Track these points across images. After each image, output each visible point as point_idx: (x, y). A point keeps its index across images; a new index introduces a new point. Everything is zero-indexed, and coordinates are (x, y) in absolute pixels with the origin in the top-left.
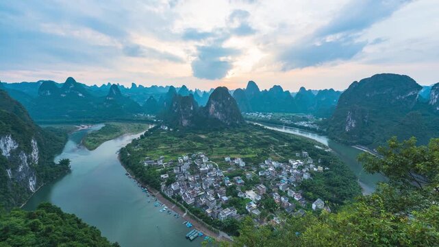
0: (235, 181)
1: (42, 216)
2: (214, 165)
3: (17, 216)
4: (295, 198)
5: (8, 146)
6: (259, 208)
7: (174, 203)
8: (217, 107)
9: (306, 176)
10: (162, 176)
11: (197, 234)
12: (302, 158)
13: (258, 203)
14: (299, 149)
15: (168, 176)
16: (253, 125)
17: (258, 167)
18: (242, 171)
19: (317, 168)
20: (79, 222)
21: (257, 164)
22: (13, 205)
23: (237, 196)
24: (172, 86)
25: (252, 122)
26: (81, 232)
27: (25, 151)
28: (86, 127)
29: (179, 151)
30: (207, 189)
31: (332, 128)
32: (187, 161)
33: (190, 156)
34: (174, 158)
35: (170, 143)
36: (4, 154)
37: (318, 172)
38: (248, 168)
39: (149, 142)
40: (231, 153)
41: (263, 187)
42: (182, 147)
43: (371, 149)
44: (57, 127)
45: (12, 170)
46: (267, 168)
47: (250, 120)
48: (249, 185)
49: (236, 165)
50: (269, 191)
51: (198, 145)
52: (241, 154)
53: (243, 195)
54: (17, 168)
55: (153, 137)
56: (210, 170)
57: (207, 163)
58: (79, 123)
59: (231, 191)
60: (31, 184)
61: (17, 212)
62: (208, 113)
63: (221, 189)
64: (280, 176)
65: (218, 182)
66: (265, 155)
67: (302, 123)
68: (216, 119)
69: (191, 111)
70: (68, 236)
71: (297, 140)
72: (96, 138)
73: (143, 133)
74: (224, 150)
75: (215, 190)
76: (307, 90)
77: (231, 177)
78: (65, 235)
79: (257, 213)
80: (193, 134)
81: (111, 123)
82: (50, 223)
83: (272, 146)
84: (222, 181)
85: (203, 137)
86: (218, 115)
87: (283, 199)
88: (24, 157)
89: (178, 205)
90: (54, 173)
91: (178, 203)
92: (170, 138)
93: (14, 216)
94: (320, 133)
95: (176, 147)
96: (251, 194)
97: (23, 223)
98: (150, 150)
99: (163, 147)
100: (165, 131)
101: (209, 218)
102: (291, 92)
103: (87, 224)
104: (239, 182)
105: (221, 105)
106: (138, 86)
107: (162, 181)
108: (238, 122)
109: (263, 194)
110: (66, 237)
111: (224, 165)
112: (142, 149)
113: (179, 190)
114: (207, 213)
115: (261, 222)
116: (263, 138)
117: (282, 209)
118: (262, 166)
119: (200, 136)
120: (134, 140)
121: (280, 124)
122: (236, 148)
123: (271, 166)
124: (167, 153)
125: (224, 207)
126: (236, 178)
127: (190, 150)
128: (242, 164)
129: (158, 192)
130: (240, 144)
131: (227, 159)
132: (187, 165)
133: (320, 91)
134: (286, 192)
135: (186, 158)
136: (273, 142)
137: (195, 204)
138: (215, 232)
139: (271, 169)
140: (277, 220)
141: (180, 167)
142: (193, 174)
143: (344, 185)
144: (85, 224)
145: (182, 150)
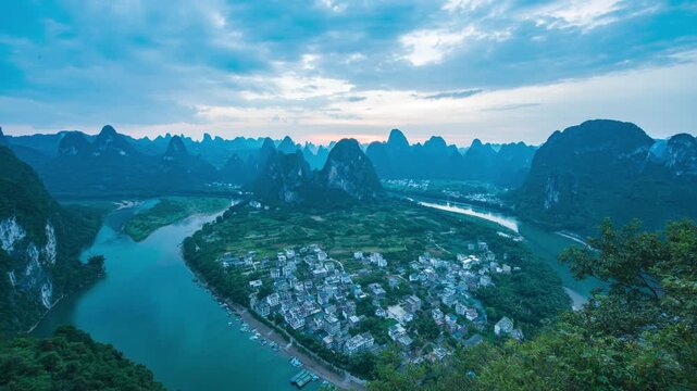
0: (371, 291)
1: (62, 347)
2: (335, 264)
3: (24, 346)
4: (468, 317)
5: (11, 236)
6: (410, 334)
7: (271, 327)
8: (341, 171)
9: (485, 281)
10: (252, 283)
11: (308, 378)
12: (477, 253)
13: (407, 325)
14: (473, 239)
15: (260, 283)
16: (398, 199)
17: (408, 268)
18: (383, 274)
19: (501, 267)
20: (118, 356)
21: (405, 263)
22: (18, 328)
23: (373, 315)
24: (268, 138)
25: (398, 196)
26: (122, 373)
27: (36, 243)
28: (130, 204)
29: (279, 242)
30: (325, 303)
31: (523, 204)
32: (292, 259)
33: (296, 250)
34: (272, 254)
35: (264, 229)
36: (4, 247)
37: (503, 275)
38: (391, 270)
39: (231, 228)
40: (362, 246)
41: (417, 299)
42: (284, 235)
43: (583, 237)
44: (86, 204)
45: (16, 272)
46: (422, 269)
47: (395, 191)
48: (393, 297)
49: (372, 264)
50: (426, 306)
51: (311, 233)
52: (380, 247)
53: (383, 314)
54: (24, 269)
55: (234, 220)
56: (330, 273)
57: (325, 262)
58: (119, 198)
59: (364, 307)
60: (44, 295)
61: (23, 339)
62: (327, 180)
63: (349, 304)
64: (444, 282)
65: (343, 292)
66: (419, 248)
67: (478, 197)
68: (340, 190)
69: (299, 179)
70: (102, 379)
71: (469, 223)
72: (146, 223)
73: (221, 214)
74: (352, 240)
75: (338, 305)
76: (484, 143)
77: (364, 285)
78: (97, 379)
79: (406, 341)
80: (301, 215)
81: (170, 198)
82: (74, 358)
83: (431, 233)
84: (349, 290)
85: (318, 219)
86: (343, 184)
87: (448, 318)
88: (34, 252)
89: (277, 331)
90: (77, 277)
91: (278, 326)
92: (263, 221)
93: (19, 346)
94: (506, 213)
95: (274, 236)
96: (396, 312)
97: (31, 357)
98: (232, 241)
99: (253, 236)
100: (255, 209)
101: (329, 352)
102: (458, 147)
104: (377, 293)
105: (347, 168)
106: (213, 138)
107: (252, 292)
108: (374, 195)
109: (417, 312)
110: (99, 382)
111: (353, 265)
112: (218, 239)
113: (279, 307)
114: (325, 344)
115: (414, 356)
116: (416, 220)
117: (446, 334)
118: (414, 266)
119: (313, 217)
120: (206, 225)
121: (442, 199)
122: (372, 238)
123: (428, 266)
124: (259, 246)
125: (353, 333)
126: (372, 286)
127: (298, 241)
128: (382, 263)
129: (245, 310)
130: (379, 231)
131: (358, 255)
132: (292, 265)
133: (504, 145)
134: (454, 306)
135: (290, 253)
136: (433, 228)
137: (306, 328)
138: (339, 374)
139: (428, 271)
140: (438, 352)
141: (281, 268)
142: (302, 279)
143: (543, 294)
144: (128, 361)
145: (284, 240)
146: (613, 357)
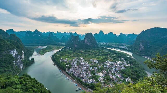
0: (94, 69)
1: (24, 78)
2: (86, 62)
4: (118, 76)
5: (15, 53)
6: (104, 80)
8: (88, 40)
9: (123, 68)
10: (67, 66)
11: (79, 89)
12: (121, 61)
13: (103, 78)
14: (120, 57)
15: (69, 66)
16: (101, 47)
17: (103, 64)
18: (97, 65)
19: (127, 65)
20: (36, 81)
21: (103, 62)
22: (15, 74)
23: (95, 75)
24: (71, 33)
25: (101, 46)
26: (37, 85)
27: (20, 55)
28: (41, 47)
29: (73, 56)
30: (83, 71)
31: (133, 49)
32: (76, 60)
33: (77, 58)
34: (71, 59)
35: (70, 53)
36: (13, 56)
37: (128, 67)
38: (99, 64)
39: (62, 53)
40: (93, 58)
41: (106, 71)
42: (74, 55)
43: (151, 58)
44: (31, 47)
45: (15, 61)
46: (107, 64)
47: (100, 45)
48: (100, 70)
49: (95, 62)
50: (108, 73)
51: (80, 54)
52: (97, 58)
53: (97, 74)
54: (17, 61)
55: (63, 51)
56: (85, 64)
57: (83, 61)
58: (38, 45)
59: (93, 72)
60: (21, 67)
61: (16, 76)
62: (84, 42)
63: (89, 71)
64: (112, 67)
65: (88, 69)
66: (106, 59)
67: (121, 47)
68: (87, 45)
69: (78, 42)
70: (32, 86)
71: (119, 53)
72: (44, 51)
73: (60, 50)
74: (90, 57)
75: (86, 72)
76: (123, 34)
77: (93, 67)
78: (31, 86)
79: (103, 81)
80: (78, 50)
81: (49, 46)
82: (26, 81)
83: (109, 55)
84: (89, 68)
85: (82, 51)
86: (88, 43)
87: (113, 77)
88: (19, 57)
89: (72, 77)
90: (29, 63)
91: (72, 76)
92: (70, 51)
93: (15, 78)
94: (129, 51)
95: (72, 55)
96: (100, 74)
97: (17, 80)
98: (63, 56)
99: (67, 55)
100: (68, 49)
101: (84, 83)
102: (117, 35)
103: (39, 82)
104: (96, 69)
105: (89, 40)
106: (59, 33)
107: (67, 68)
108: (95, 46)
109: (105, 74)
110: (32, 87)
111: (90, 62)
112: (60, 55)
113: (73, 71)
114: (83, 81)
115: (105, 86)
116: (106, 52)
117: (113, 81)
118: (105, 63)
119: (81, 51)
120: (57, 52)
121: (112, 47)
122: (95, 56)
123: (108, 63)
124: (69, 57)
125: (90, 79)
126: (94, 67)
127: (77, 56)
128: (97, 62)
129: (65, 72)
130: (96, 54)
131: (91, 60)
132: (75, 62)
133: (129, 34)
134: (115, 74)
135: (76, 59)
136: (110, 54)
137: (79, 77)
138: (86, 88)
139: (108, 64)
140: (111, 85)
141: (73, 62)
142: (78, 65)
143: (139, 72)
144: (38, 82)
145: (74, 56)
146: (161, 91)
